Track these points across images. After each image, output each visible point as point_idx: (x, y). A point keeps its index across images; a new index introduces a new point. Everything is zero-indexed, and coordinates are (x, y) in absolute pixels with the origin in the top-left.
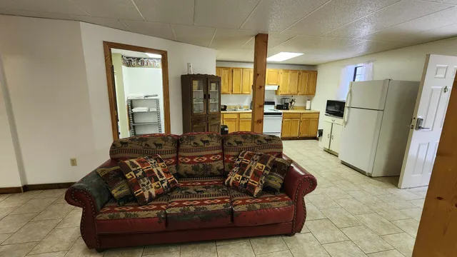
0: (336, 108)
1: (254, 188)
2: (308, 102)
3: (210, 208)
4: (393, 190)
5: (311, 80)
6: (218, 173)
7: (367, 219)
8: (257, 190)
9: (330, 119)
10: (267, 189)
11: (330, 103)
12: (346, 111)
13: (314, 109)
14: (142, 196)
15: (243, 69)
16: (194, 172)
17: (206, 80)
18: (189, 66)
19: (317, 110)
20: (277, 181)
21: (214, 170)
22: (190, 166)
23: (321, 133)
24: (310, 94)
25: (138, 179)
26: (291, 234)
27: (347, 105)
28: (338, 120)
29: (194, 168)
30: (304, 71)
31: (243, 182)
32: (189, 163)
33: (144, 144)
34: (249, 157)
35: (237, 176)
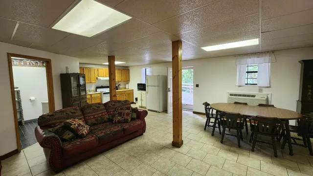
0: (142, 87)
1: (128, 119)
2: (127, 85)
3: (115, 130)
4: (166, 114)
5: (127, 74)
6: (107, 120)
7: (162, 124)
8: (129, 120)
9: (140, 92)
10: (132, 119)
11: (139, 85)
12: (147, 88)
13: (130, 88)
14: (83, 134)
15: (90, 68)
16: (96, 122)
17: (77, 76)
18: (67, 68)
19: (132, 89)
20: (135, 115)
21: (106, 119)
22: (94, 120)
23: (137, 99)
24: (127, 81)
25: (77, 127)
26: (142, 134)
27: (147, 85)
28: (143, 92)
29: (96, 120)
30: (123, 70)
31: (123, 119)
32: (93, 118)
33: (65, 114)
34: (122, 109)
35: (119, 118)
